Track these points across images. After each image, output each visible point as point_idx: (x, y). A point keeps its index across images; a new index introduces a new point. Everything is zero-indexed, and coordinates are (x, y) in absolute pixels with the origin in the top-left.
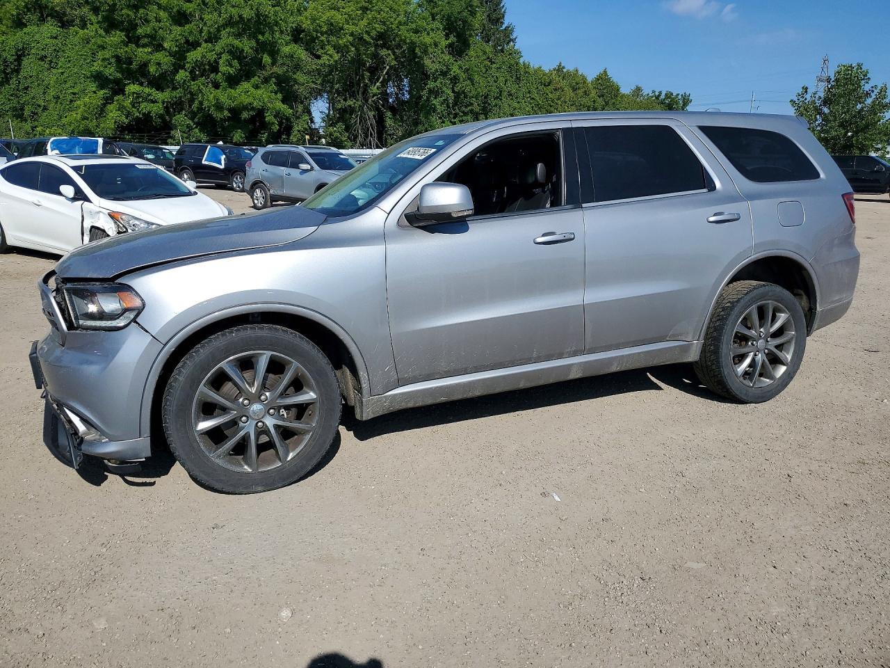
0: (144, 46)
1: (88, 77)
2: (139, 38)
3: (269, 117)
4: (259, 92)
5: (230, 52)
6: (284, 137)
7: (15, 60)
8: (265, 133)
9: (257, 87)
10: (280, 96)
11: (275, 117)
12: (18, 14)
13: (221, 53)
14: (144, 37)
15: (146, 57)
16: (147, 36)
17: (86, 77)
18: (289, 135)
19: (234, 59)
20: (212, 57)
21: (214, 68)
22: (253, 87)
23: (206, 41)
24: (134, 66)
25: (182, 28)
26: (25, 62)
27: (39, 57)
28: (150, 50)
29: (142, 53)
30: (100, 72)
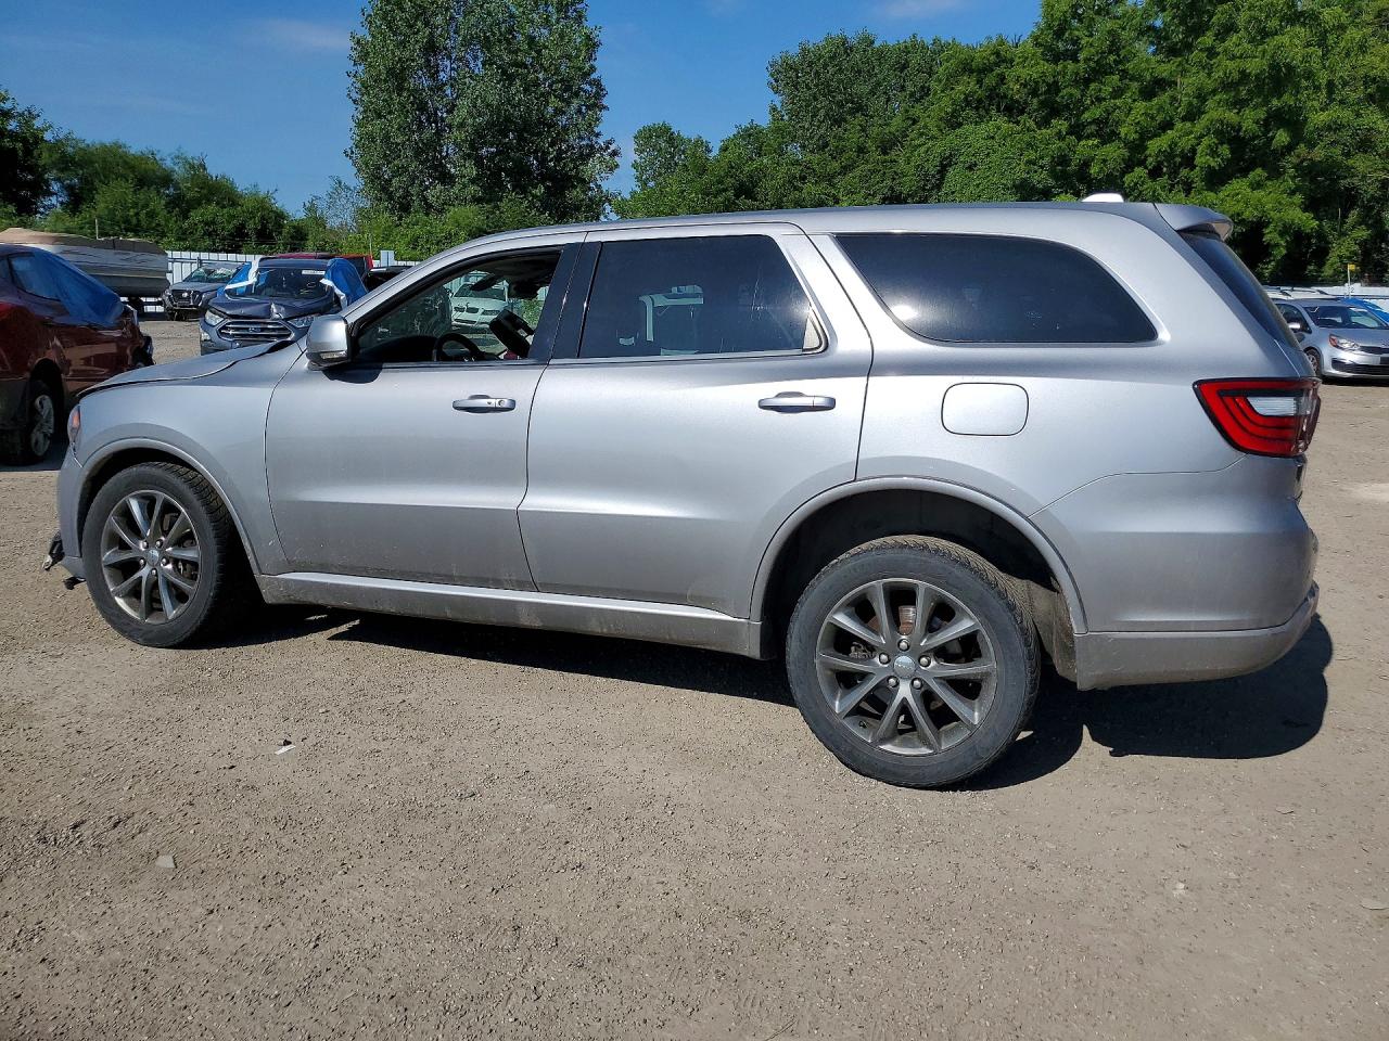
0: (1088, 137)
1: (1008, 189)
2: (1083, 126)
3: (1270, 235)
4: (1259, 194)
5: (1219, 133)
6: (1312, 268)
7: (939, 172)
8: (1270, 262)
9: (1256, 186)
10: (1298, 198)
11: (1282, 234)
12: (954, 111)
13: (1202, 136)
14: (1090, 123)
15: (1087, 153)
16: (1095, 121)
17: (1006, 188)
18: (1321, 264)
19: (1222, 144)
20: (1185, 144)
21: (1189, 160)
22: (1249, 186)
23: (1184, 119)
24: (1072, 167)
25: (1148, 104)
26: (951, 172)
27: (967, 165)
28: (1095, 142)
29: (1085, 147)
30: (1025, 180)
